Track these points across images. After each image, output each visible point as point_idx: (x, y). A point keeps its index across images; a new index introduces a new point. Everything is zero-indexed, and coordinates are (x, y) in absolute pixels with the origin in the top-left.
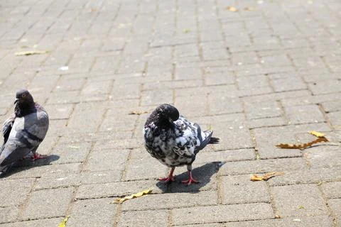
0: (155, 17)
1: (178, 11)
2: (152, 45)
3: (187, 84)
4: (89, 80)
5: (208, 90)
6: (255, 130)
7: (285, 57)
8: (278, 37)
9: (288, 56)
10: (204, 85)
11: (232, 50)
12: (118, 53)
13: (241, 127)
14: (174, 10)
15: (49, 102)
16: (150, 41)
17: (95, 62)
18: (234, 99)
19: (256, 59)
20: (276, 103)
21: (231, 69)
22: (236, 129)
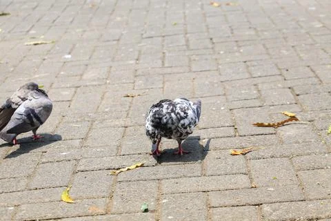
0: (148, 11)
1: (168, 6)
2: (144, 36)
3: (175, 70)
4: (90, 67)
5: (194, 75)
6: (235, 111)
7: (262, 46)
8: (255, 29)
9: (264, 45)
10: (190, 71)
11: (214, 41)
12: (115, 42)
13: (222, 108)
14: (164, 5)
15: (54, 86)
16: (143, 32)
17: (94, 51)
18: (217, 83)
19: (236, 48)
20: (253, 87)
21: (214, 57)
22: (218, 109)
